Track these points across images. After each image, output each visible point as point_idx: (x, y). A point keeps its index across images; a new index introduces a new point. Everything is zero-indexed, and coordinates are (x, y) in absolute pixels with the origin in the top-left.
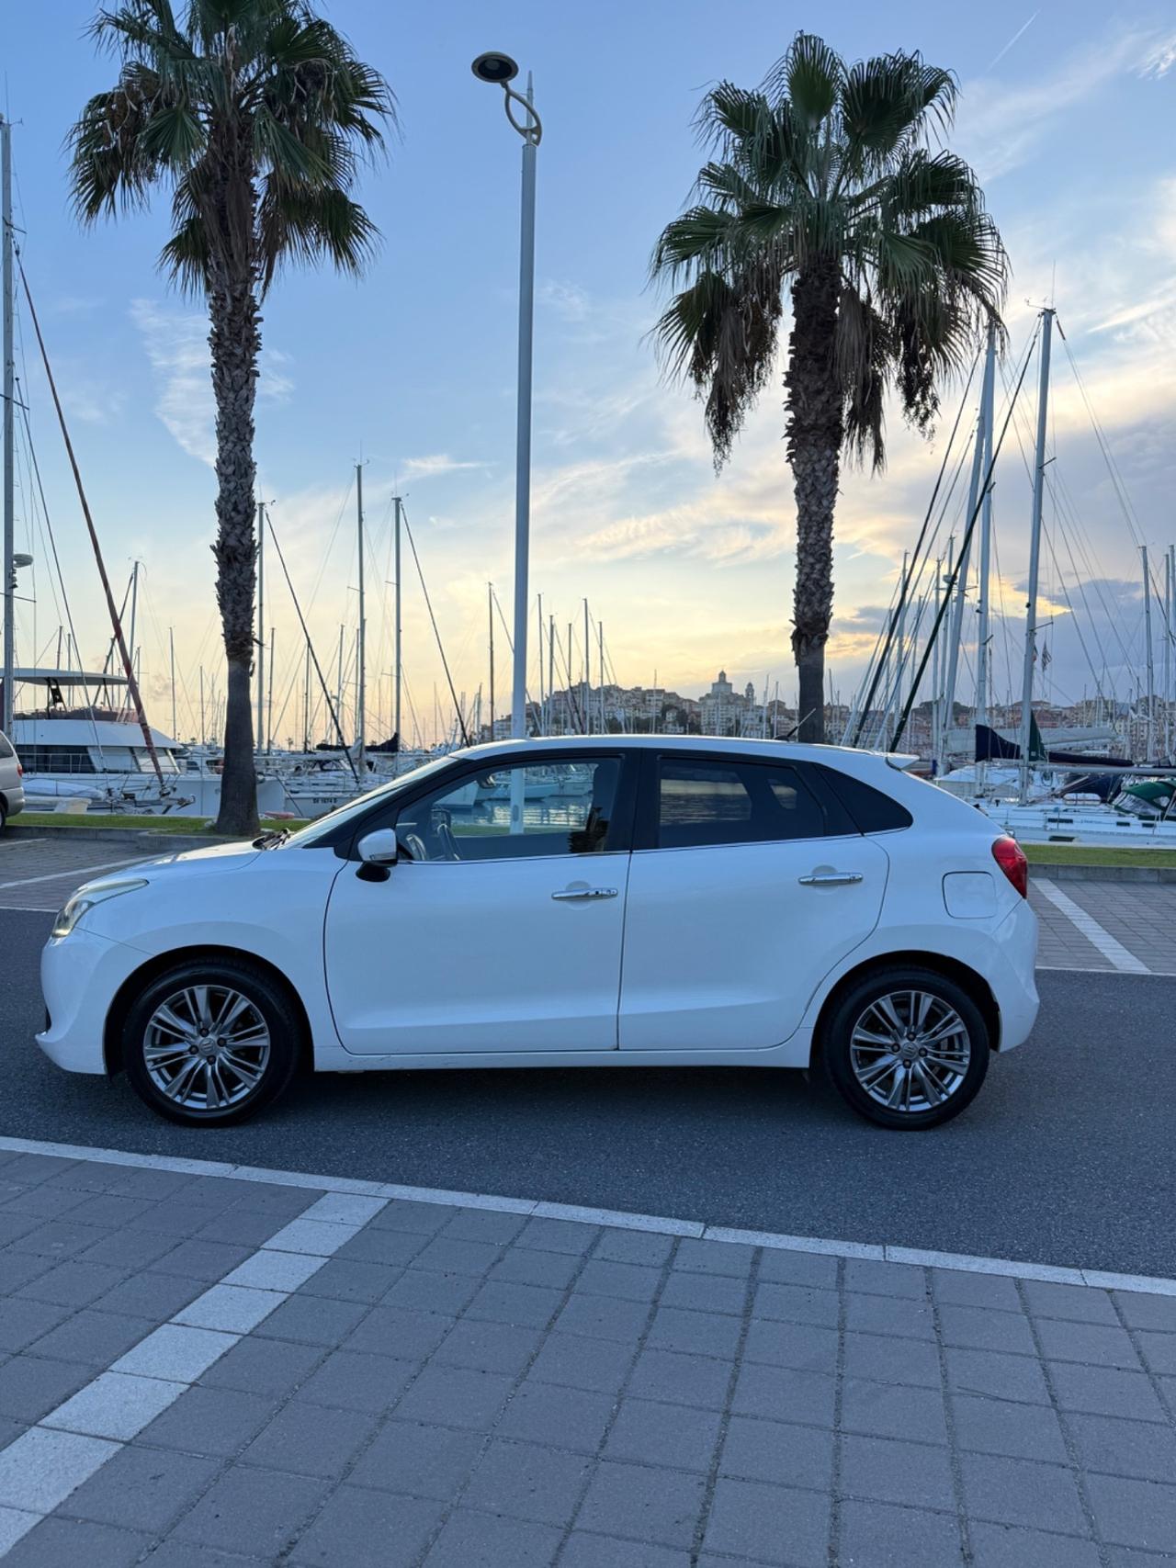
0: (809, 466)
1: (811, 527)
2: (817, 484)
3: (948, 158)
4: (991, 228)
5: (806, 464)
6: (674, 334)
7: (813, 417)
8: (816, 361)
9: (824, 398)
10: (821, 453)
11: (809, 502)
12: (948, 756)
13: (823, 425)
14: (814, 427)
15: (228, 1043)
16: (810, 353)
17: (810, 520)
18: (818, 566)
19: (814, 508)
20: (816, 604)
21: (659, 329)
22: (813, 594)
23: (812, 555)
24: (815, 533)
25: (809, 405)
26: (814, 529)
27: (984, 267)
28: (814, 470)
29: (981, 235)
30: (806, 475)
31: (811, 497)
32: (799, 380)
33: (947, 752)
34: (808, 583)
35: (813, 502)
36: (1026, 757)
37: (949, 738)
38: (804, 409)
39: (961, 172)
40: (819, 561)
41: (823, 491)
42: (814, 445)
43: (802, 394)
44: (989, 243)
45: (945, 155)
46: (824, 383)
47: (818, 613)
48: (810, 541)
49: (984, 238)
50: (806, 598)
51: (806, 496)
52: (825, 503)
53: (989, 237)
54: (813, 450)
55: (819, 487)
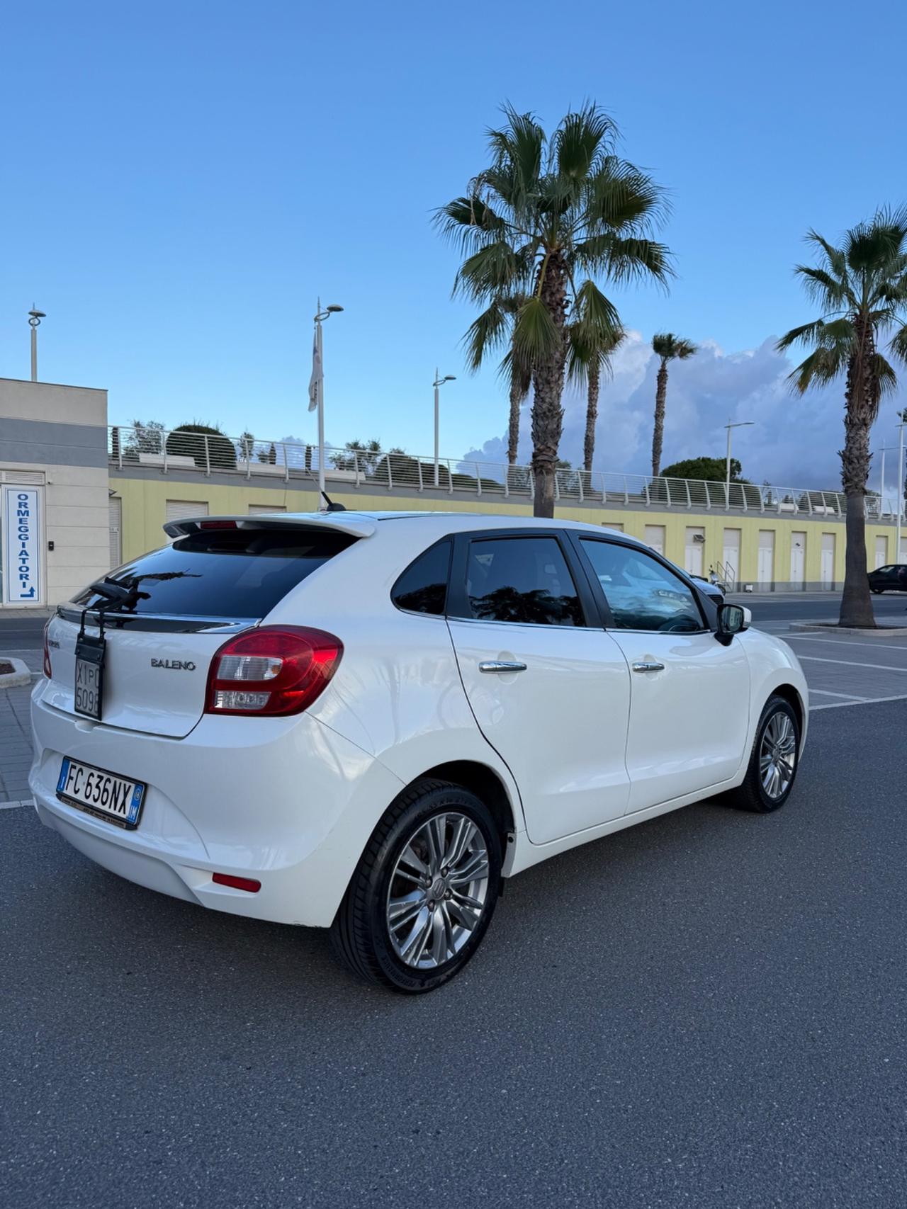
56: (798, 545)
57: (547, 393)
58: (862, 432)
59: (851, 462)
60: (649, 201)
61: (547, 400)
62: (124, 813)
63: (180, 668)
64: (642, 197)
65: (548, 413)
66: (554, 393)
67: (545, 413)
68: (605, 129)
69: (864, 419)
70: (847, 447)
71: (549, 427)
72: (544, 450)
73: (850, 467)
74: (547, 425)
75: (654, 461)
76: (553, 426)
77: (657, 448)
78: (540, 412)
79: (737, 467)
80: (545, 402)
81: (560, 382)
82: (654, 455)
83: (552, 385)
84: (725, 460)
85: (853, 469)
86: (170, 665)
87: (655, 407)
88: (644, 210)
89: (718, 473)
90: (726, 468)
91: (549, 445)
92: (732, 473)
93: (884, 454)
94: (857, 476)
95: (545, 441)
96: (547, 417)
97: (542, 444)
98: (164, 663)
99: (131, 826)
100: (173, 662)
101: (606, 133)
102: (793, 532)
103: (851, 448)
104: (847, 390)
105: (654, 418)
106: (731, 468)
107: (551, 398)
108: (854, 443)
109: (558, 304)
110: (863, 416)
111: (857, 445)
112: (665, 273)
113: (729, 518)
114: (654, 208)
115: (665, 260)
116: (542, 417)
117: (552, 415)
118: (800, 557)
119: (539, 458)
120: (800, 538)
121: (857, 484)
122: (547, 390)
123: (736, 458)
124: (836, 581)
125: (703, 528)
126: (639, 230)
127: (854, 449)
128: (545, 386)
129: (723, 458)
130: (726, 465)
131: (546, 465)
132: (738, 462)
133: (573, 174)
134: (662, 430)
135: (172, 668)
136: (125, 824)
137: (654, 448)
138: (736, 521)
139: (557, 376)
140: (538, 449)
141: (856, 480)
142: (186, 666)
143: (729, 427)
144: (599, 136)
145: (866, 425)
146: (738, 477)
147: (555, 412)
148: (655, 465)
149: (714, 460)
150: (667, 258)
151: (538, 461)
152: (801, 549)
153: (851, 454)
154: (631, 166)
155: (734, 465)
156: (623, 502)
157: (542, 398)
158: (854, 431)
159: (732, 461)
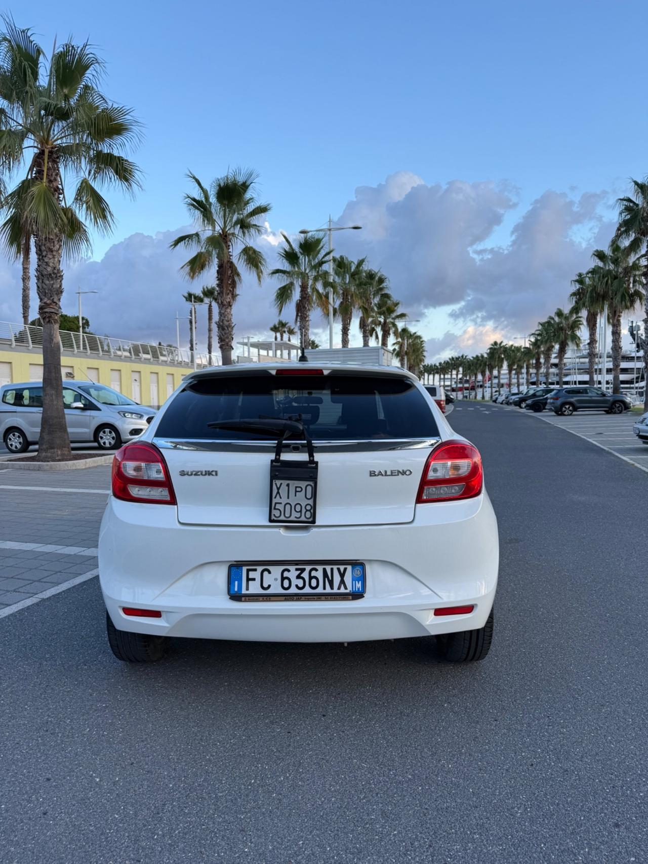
56: (136, 380)
57: (50, 259)
58: (228, 310)
59: (223, 329)
60: (126, 129)
61: (51, 264)
62: (346, 588)
63: (398, 475)
64: (121, 125)
65: (53, 275)
66: (56, 259)
67: (50, 274)
68: (92, 64)
69: (229, 302)
70: (220, 319)
71: (54, 286)
72: (51, 304)
73: (223, 332)
74: (53, 284)
75: (24, 314)
76: (57, 286)
77: (26, 304)
78: (46, 273)
79: (86, 323)
80: (49, 266)
81: (60, 252)
82: (23, 309)
83: (54, 253)
84: (78, 318)
85: (225, 334)
86: (389, 473)
87: (22, 272)
88: (121, 134)
89: (74, 327)
90: (79, 323)
91: (55, 300)
92: (84, 328)
93: (178, 322)
94: (228, 338)
95: (51, 297)
96: (52, 278)
97: (49, 299)
98: (383, 473)
99: (357, 595)
100: (392, 471)
101: (91, 68)
102: (132, 371)
103: (223, 320)
104: (217, 282)
105: (21, 280)
106: (82, 324)
107: (53, 263)
108: (224, 317)
109: (55, 190)
110: (228, 300)
111: (227, 319)
112: (133, 184)
113: (89, 360)
114: (128, 134)
115: (136, 176)
116: (48, 278)
117: (56, 277)
118: (138, 389)
119: (46, 310)
120: (136, 376)
121: (227, 344)
122: (51, 257)
123: (86, 317)
124: (160, 405)
125: (72, 367)
126: (117, 147)
127: (224, 321)
128: (48, 253)
129: (76, 316)
130: (78, 321)
131: (53, 316)
132: (87, 320)
133: (66, 91)
134: (29, 290)
135: (392, 475)
136: (351, 597)
137: (24, 304)
138: (95, 363)
139: (58, 246)
140: (45, 303)
141: (227, 340)
142: (404, 473)
143: (79, 293)
144: (87, 67)
145: (231, 306)
146: (87, 330)
147: (59, 275)
148: (25, 317)
149: (69, 317)
150: (137, 175)
151: (46, 312)
152: (138, 383)
153: (223, 324)
154: (102, 97)
155: (84, 321)
156: (11, 345)
157: (46, 262)
158: (224, 309)
159: (83, 318)
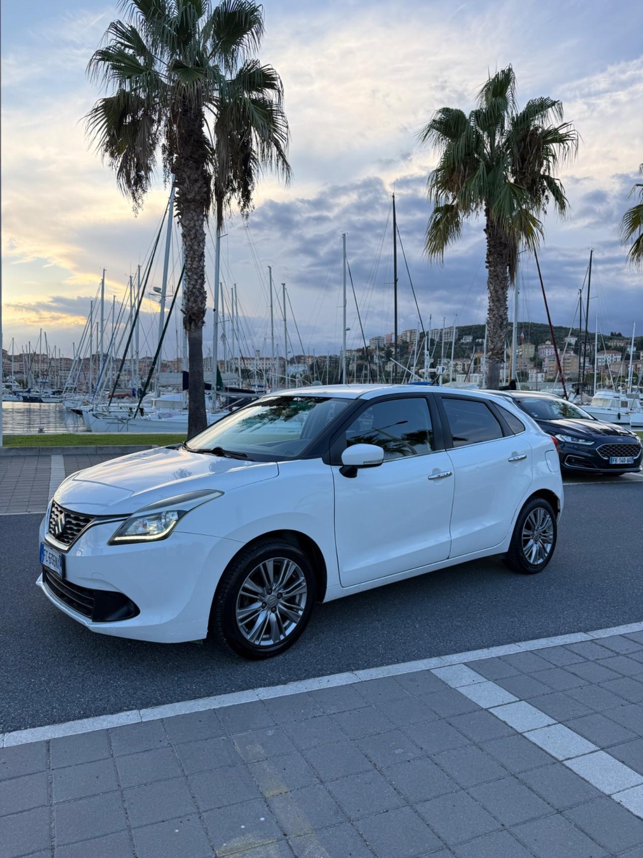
0: (192, 222)
1: (195, 258)
2: (197, 233)
3: (269, 69)
4: (281, 112)
5: (191, 221)
6: (98, 124)
7: (193, 194)
8: (194, 162)
9: (199, 185)
10: (198, 216)
11: (193, 243)
12: (160, 386)
13: (199, 200)
14: (194, 200)
15: (284, 596)
16: (191, 157)
17: (194, 254)
18: (199, 281)
19: (196, 247)
20: (200, 303)
21: (90, 117)
22: (197, 297)
23: (196, 274)
24: (197, 262)
25: (190, 187)
26: (197, 259)
27: (277, 132)
28: (195, 225)
29: (276, 115)
30: (191, 227)
31: (194, 240)
32: (184, 171)
33: (159, 385)
34: (194, 290)
35: (195, 243)
36: (215, 388)
37: (160, 377)
38: (187, 188)
39: (274, 79)
40: (200, 278)
41: (200, 238)
42: (195, 211)
43: (187, 180)
44: (280, 120)
45: (269, 67)
46: (198, 176)
47: (201, 308)
48: (194, 266)
49: (278, 117)
50: (194, 299)
51: (191, 239)
52: (201, 245)
53: (280, 117)
54: (194, 214)
55: (198, 236)
